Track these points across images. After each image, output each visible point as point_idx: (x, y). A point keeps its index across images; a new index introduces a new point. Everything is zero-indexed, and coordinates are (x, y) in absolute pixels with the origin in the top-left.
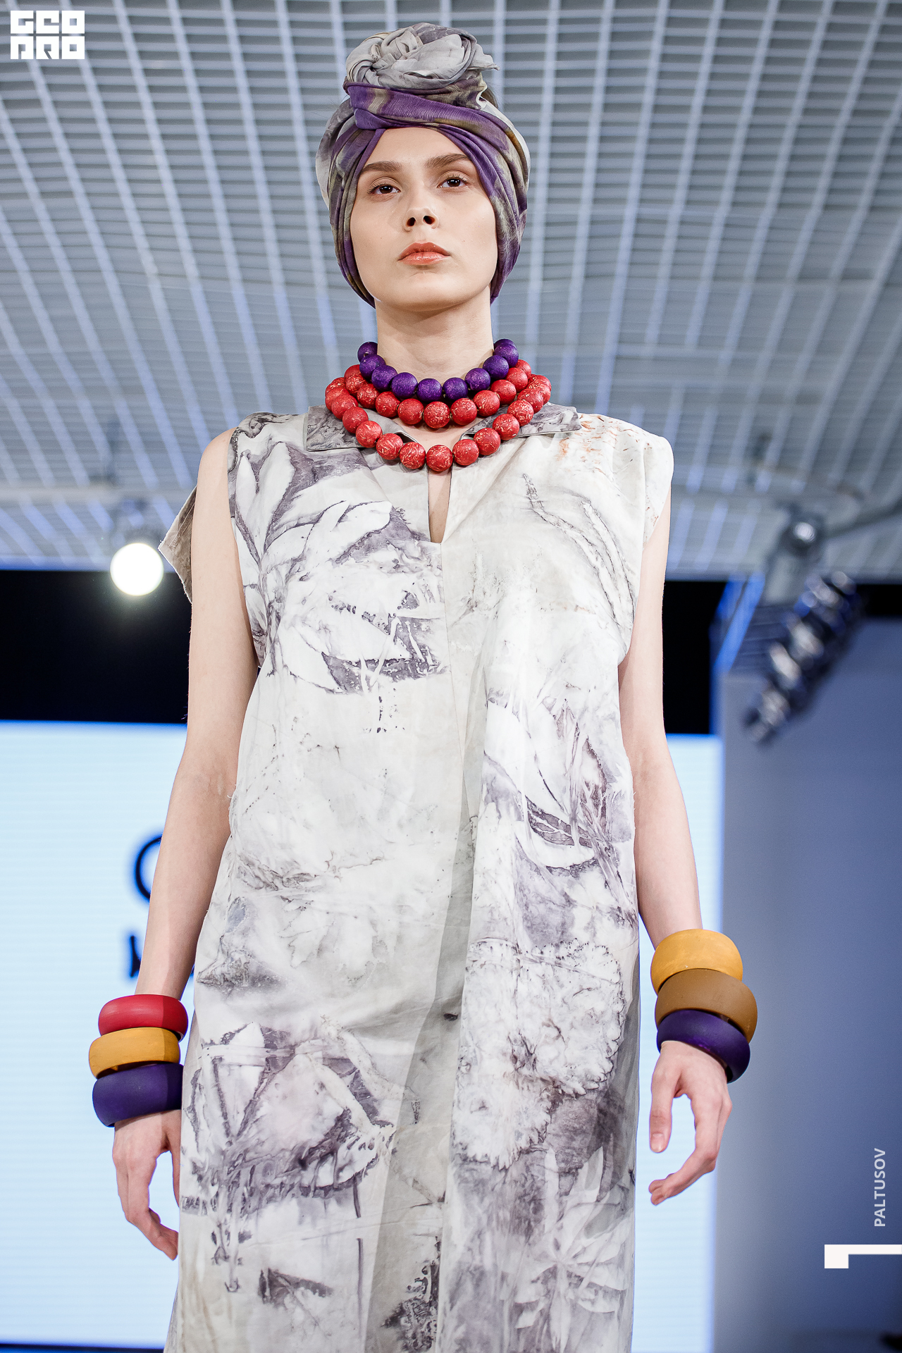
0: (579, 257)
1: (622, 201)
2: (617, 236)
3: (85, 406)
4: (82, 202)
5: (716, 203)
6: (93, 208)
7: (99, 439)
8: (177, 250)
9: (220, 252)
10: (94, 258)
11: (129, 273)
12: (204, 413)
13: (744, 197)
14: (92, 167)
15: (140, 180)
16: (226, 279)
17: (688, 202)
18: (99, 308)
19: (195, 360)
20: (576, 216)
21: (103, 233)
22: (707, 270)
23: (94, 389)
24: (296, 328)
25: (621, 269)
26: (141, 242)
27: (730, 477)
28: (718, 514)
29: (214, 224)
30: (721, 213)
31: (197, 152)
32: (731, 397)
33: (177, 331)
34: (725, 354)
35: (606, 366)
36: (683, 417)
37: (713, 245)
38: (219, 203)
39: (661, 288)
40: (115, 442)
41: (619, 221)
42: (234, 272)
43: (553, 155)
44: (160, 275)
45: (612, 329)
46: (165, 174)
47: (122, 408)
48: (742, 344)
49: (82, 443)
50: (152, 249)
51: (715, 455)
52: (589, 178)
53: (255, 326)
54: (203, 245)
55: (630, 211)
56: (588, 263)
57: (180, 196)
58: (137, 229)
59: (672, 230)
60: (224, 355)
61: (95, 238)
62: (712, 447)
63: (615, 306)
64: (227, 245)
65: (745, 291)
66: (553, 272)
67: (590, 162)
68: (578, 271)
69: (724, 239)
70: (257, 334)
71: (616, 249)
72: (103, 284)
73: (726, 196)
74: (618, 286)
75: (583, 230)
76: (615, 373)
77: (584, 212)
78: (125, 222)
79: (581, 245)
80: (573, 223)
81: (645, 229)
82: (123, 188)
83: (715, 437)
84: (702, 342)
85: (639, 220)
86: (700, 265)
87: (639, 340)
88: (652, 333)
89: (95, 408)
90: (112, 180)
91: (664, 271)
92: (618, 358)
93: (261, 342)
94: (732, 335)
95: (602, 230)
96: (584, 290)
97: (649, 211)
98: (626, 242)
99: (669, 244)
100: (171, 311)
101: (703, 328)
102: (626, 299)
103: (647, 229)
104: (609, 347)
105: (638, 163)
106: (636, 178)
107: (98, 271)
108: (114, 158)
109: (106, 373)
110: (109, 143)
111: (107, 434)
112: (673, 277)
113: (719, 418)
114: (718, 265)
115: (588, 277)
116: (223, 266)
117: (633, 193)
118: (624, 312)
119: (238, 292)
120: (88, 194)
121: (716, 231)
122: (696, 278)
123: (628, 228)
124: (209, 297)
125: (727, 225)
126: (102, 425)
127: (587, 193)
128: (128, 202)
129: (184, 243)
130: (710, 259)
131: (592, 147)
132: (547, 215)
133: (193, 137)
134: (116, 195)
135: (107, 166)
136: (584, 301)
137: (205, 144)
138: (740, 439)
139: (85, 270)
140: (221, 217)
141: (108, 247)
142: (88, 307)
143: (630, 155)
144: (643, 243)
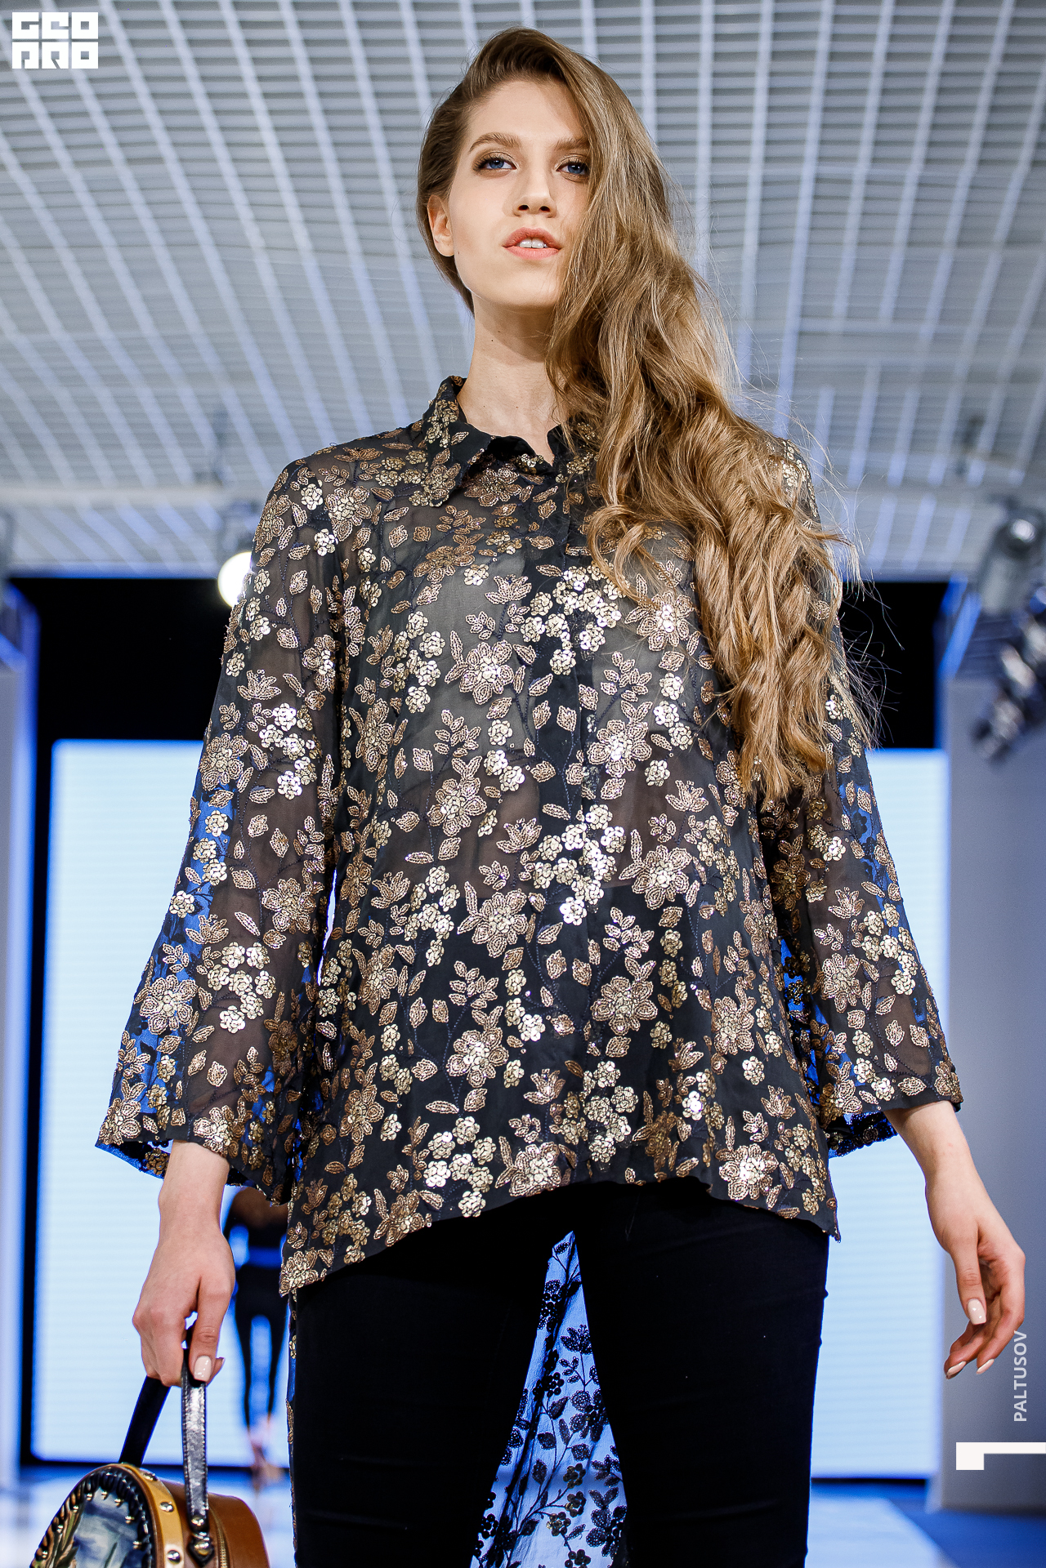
0: (752, 222)
1: (798, 159)
2: (795, 198)
3: (186, 394)
4: (174, 169)
5: (906, 160)
6: (188, 175)
7: (205, 431)
8: (286, 221)
9: (335, 222)
10: (190, 231)
11: (230, 246)
12: (324, 400)
13: (938, 153)
14: (184, 130)
15: (241, 144)
16: (344, 252)
17: (875, 160)
18: (198, 286)
19: (312, 342)
20: (746, 177)
21: (200, 203)
22: (900, 235)
23: (195, 376)
24: (427, 305)
25: (801, 234)
26: (245, 213)
27: (937, 466)
28: (926, 508)
29: (327, 191)
30: (914, 172)
31: (305, 112)
32: (934, 377)
33: (290, 311)
34: (927, 329)
35: (788, 343)
36: (880, 399)
37: (906, 207)
38: (332, 168)
39: (848, 257)
40: (223, 435)
41: (796, 181)
42: (352, 244)
43: (715, 109)
44: (268, 248)
45: (793, 301)
46: (269, 137)
47: (229, 396)
48: (944, 316)
49: (185, 436)
50: (258, 220)
51: (919, 442)
52: (758, 134)
53: (380, 304)
54: (315, 214)
55: (808, 171)
56: (762, 229)
57: (287, 160)
58: (239, 198)
59: (857, 191)
60: (346, 337)
61: (190, 208)
62: (915, 432)
63: (796, 276)
64: (343, 214)
65: (945, 260)
66: (720, 239)
67: (759, 117)
68: (750, 239)
69: (918, 200)
70: (382, 313)
71: (793, 213)
72: (201, 259)
73: (919, 152)
74: (798, 252)
75: (754, 192)
76: (799, 350)
77: (755, 172)
78: (225, 190)
79: (753, 209)
80: (742, 184)
81: (825, 189)
82: (221, 152)
83: (917, 421)
84: (897, 315)
85: (818, 180)
86: (892, 229)
87: (825, 314)
88: (840, 305)
89: (199, 396)
90: (207, 144)
91: (850, 236)
92: (801, 334)
93: (387, 320)
94: (933, 308)
95: (776, 192)
96: (759, 259)
97: (829, 170)
98: (804, 205)
99: (855, 206)
100: (282, 288)
101: (899, 299)
102: (808, 268)
103: (829, 191)
104: (791, 321)
105: (814, 117)
106: (812, 134)
107: (195, 244)
108: (208, 120)
109: (210, 359)
110: (202, 104)
111: (214, 425)
112: (860, 244)
113: (922, 400)
114: (912, 229)
115: (762, 244)
116: (339, 237)
117: (811, 150)
118: (806, 283)
119: (357, 265)
120: (182, 160)
121: (909, 191)
122: (888, 244)
123: (806, 190)
124: (325, 273)
125: (921, 184)
126: (208, 415)
127: (757, 151)
128: (227, 168)
129: (294, 213)
130: (903, 222)
131: (760, 100)
132: (712, 177)
133: (299, 95)
134: (213, 160)
135: (201, 129)
136: (759, 271)
137: (313, 103)
138: (948, 423)
139: (181, 243)
140: (335, 184)
141: (206, 217)
142: (187, 286)
143: (804, 108)
144: (823, 206)
